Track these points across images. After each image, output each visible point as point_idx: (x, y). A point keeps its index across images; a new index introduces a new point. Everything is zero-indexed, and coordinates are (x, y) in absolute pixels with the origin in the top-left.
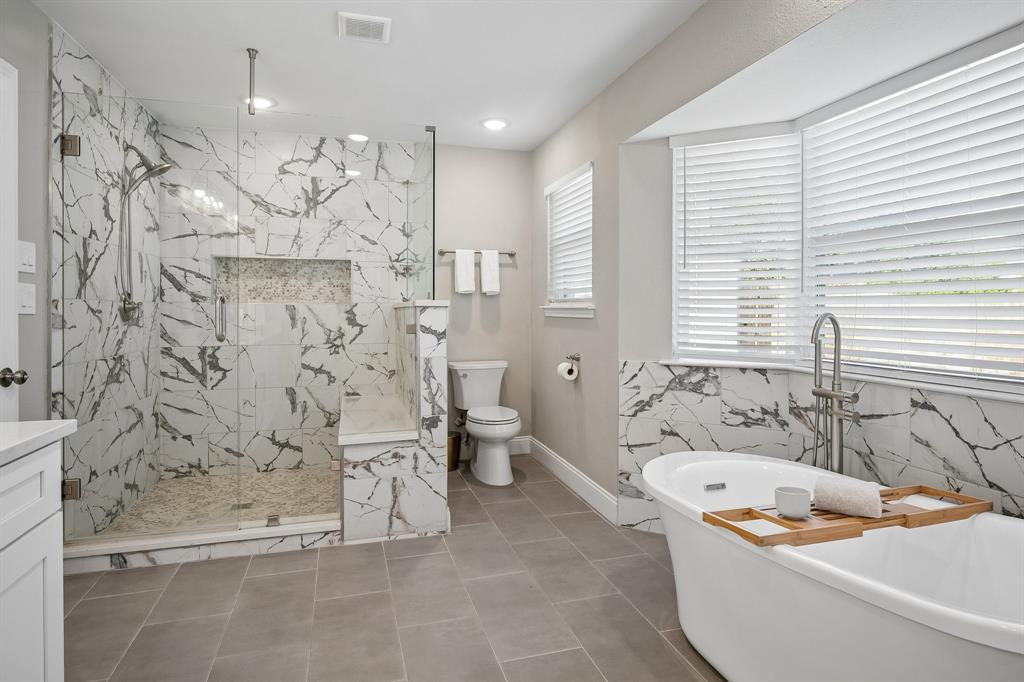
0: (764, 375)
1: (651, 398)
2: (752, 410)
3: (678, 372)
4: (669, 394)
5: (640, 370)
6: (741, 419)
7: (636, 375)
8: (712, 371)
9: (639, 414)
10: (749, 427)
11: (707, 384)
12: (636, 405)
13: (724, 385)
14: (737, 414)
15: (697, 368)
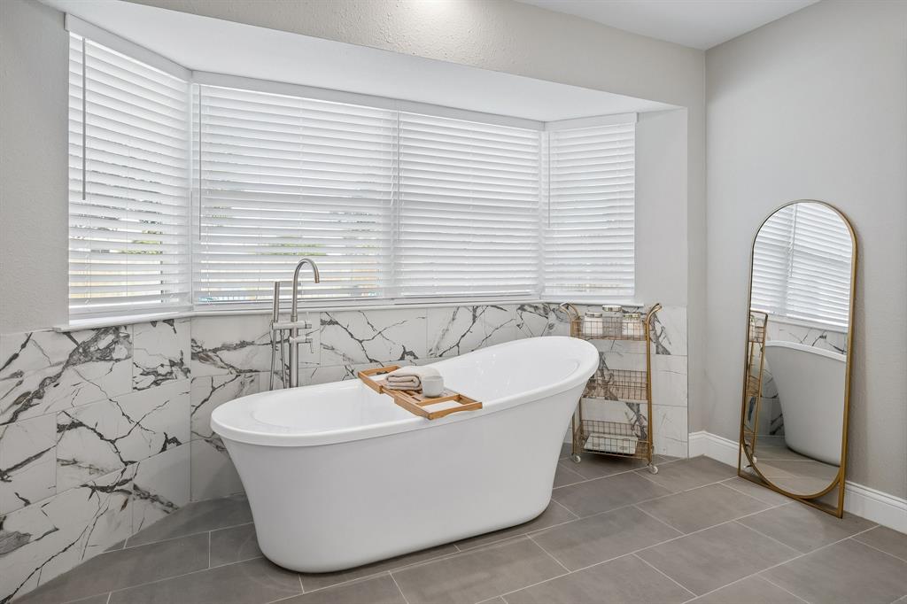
0: (172, 325)
1: (42, 384)
2: (162, 365)
3: (80, 339)
4: (70, 372)
5: (24, 346)
6: (152, 378)
7: (16, 356)
8: (123, 330)
9: (22, 416)
10: (159, 384)
11: (118, 347)
12: (16, 403)
13: (135, 345)
14: (148, 374)
15: (105, 330)
